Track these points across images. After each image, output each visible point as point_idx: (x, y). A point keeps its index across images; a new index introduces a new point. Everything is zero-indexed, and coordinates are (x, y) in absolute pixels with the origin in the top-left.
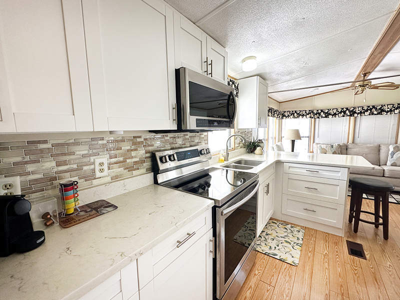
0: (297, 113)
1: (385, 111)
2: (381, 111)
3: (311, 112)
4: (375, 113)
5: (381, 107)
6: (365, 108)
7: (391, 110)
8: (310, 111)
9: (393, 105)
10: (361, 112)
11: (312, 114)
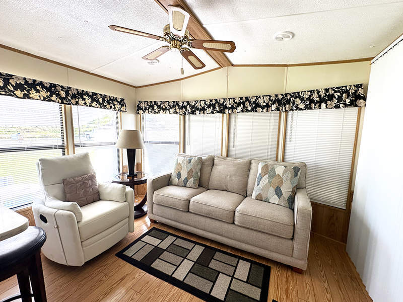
0: (157, 105)
1: (260, 106)
2: (256, 106)
3: (176, 104)
4: (249, 108)
5: (256, 100)
6: (237, 101)
7: (267, 104)
8: (174, 102)
9: (270, 96)
10: (232, 106)
11: (177, 107)
